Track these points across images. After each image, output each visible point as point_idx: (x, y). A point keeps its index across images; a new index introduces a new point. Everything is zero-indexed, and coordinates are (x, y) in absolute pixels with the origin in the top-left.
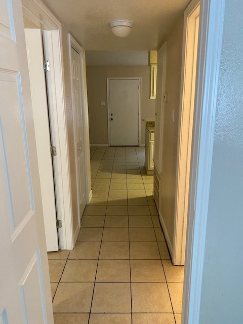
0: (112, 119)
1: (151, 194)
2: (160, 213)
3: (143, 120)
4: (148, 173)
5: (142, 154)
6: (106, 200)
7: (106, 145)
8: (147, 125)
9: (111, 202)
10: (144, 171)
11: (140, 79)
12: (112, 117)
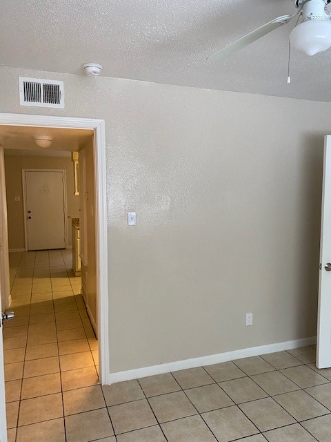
0: (30, 218)
1: (80, 293)
2: (87, 306)
3: (68, 217)
4: (77, 274)
5: (69, 257)
6: (28, 303)
7: (23, 250)
8: (73, 222)
9: (35, 304)
10: (71, 273)
11: (65, 171)
12: (29, 215)
